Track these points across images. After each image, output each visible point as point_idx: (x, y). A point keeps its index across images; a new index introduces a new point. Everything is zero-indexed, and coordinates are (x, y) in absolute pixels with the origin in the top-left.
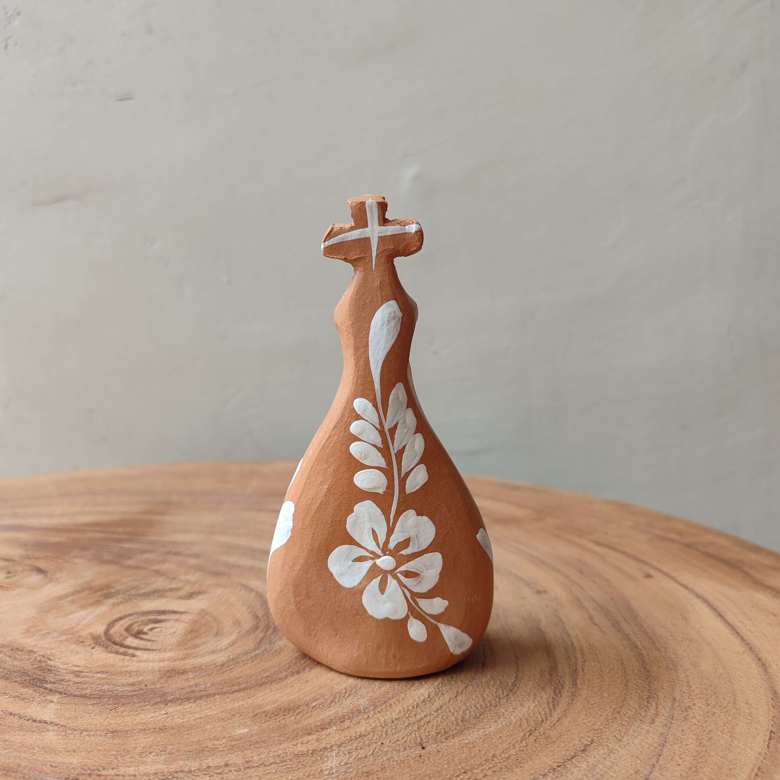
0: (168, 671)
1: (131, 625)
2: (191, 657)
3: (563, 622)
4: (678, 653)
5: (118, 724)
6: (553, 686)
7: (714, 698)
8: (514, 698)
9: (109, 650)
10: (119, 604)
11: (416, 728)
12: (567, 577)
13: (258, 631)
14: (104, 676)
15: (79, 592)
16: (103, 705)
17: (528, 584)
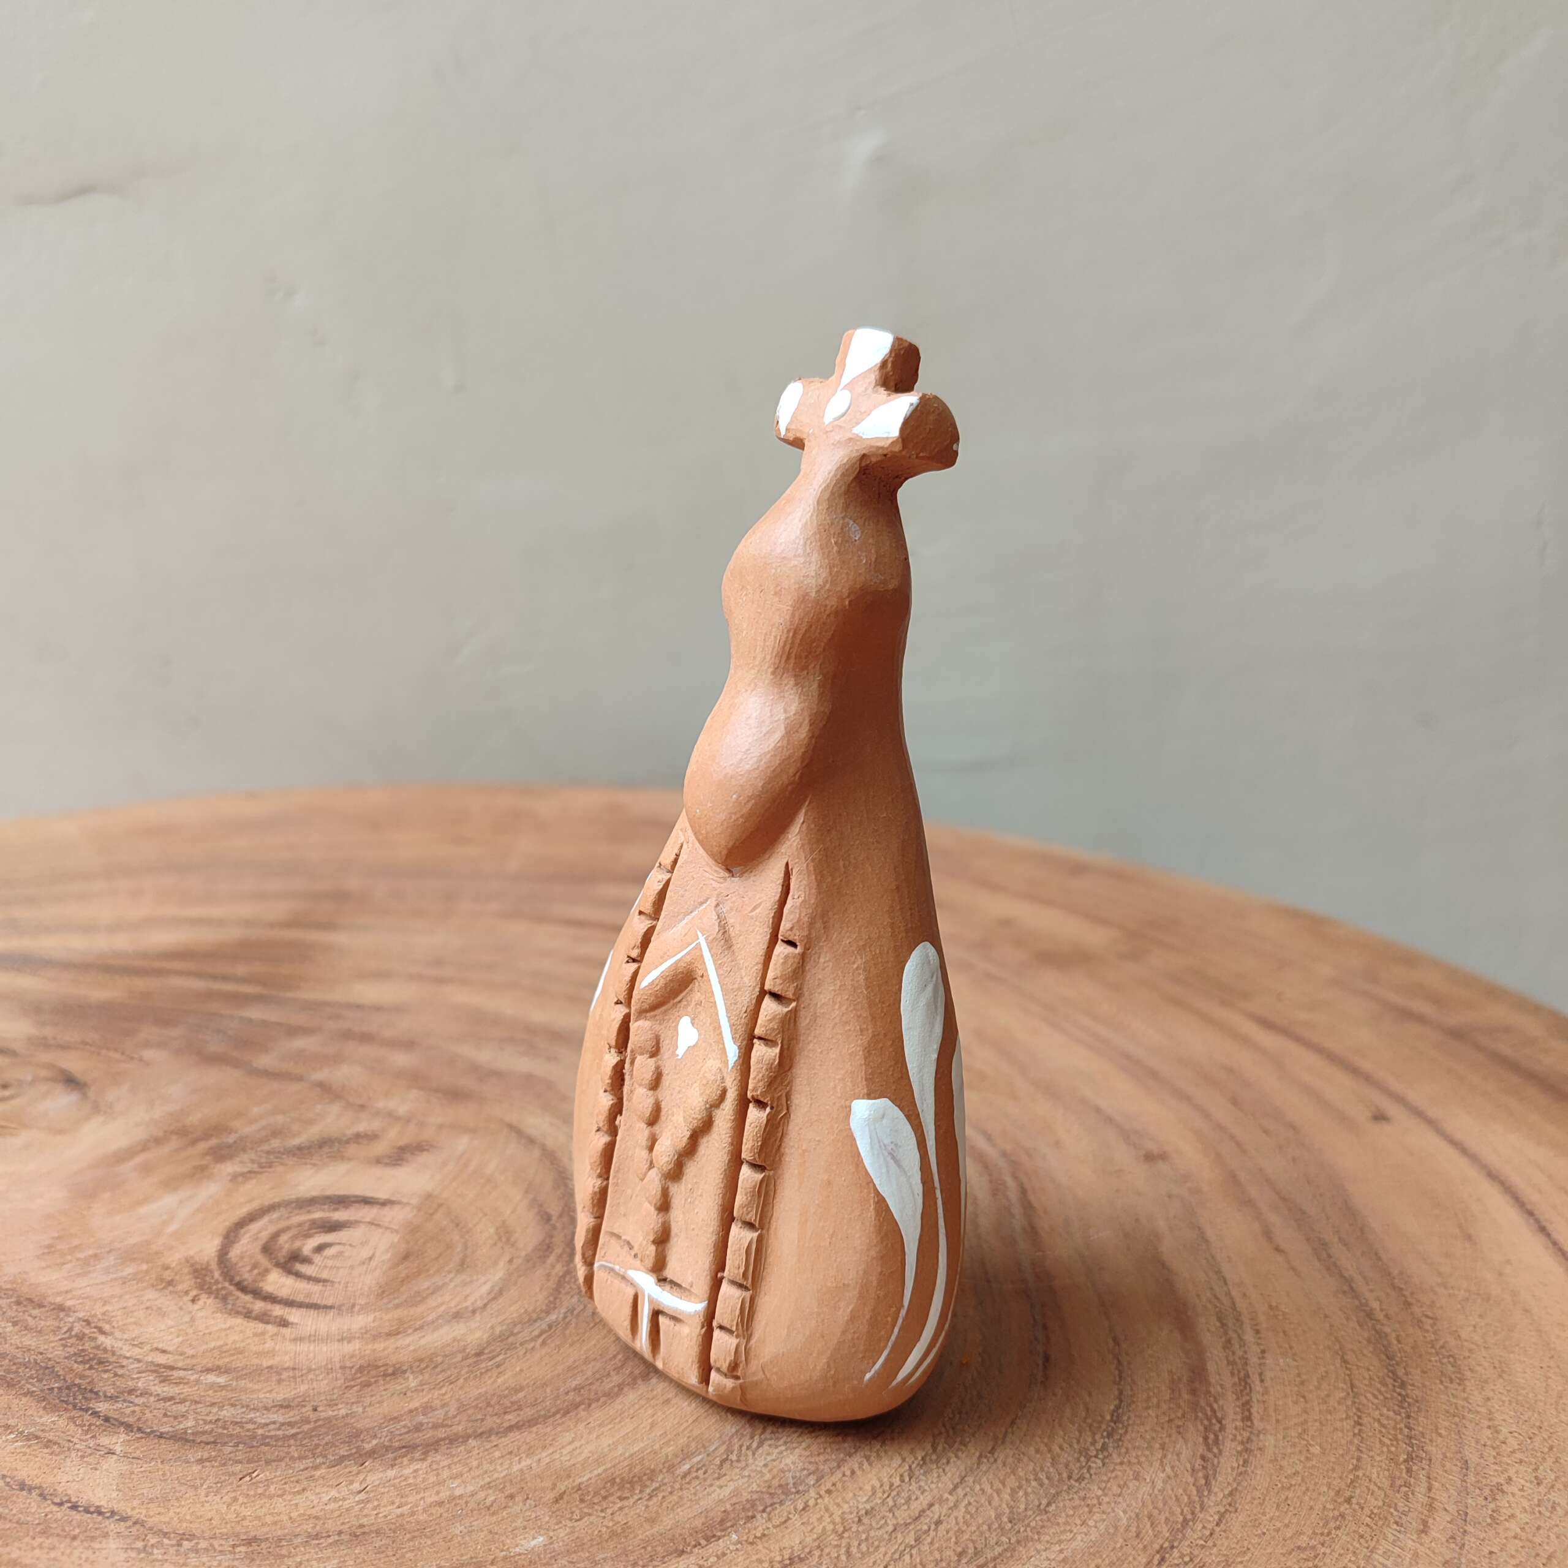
0: (361, 1369)
1: (275, 1236)
2: (410, 1331)
3: (1207, 1241)
4: (1464, 1335)
5: (258, 1518)
6: (1202, 1423)
7: (1550, 1461)
8: (1119, 1454)
9: (230, 1306)
10: (247, 1176)
11: (911, 1540)
12: (1206, 1115)
13: (552, 1259)
14: (221, 1380)
15: (157, 1141)
16: (224, 1465)
17: (1127, 1136)
